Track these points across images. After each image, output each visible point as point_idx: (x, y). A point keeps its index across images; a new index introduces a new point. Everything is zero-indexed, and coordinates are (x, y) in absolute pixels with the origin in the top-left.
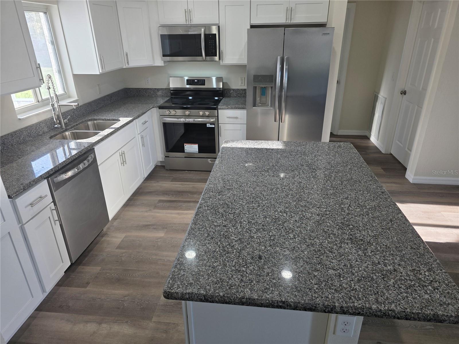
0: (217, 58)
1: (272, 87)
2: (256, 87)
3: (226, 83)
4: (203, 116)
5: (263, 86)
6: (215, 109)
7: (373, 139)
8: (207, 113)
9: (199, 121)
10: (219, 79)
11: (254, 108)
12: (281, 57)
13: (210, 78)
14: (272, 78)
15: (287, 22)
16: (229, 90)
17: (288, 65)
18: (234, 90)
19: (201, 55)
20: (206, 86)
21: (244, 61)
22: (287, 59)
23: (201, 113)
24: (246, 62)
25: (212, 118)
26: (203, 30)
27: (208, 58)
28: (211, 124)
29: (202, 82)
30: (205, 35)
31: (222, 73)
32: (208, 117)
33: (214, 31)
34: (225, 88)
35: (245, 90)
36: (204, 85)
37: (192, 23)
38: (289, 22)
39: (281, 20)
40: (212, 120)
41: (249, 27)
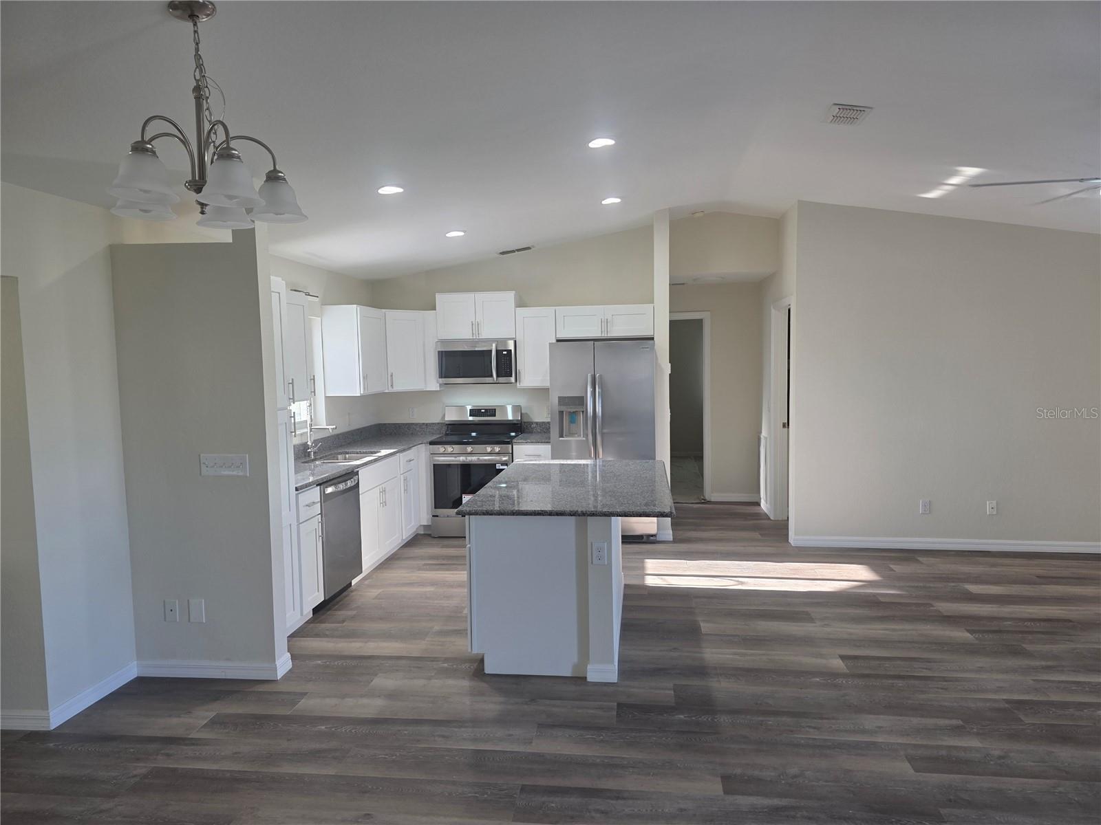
0: (513, 379)
1: (583, 412)
2: (563, 412)
3: (526, 413)
4: (490, 454)
5: (572, 410)
6: (508, 443)
7: (764, 506)
8: (497, 449)
9: (485, 460)
10: (517, 408)
11: (561, 439)
12: (592, 375)
13: (503, 408)
14: (581, 401)
15: (603, 335)
16: (532, 423)
17: (601, 387)
18: (537, 423)
19: (492, 376)
20: (498, 418)
21: (547, 384)
22: (600, 376)
23: (489, 449)
24: (549, 385)
25: (505, 456)
26: (494, 345)
27: (502, 380)
28: (502, 465)
29: (491, 412)
30: (497, 351)
31: (522, 401)
32: (498, 453)
33: (511, 346)
34: (525, 421)
35: (549, 423)
36: (495, 416)
37: (480, 338)
38: (604, 335)
39: (595, 333)
40: (504, 459)
41: (554, 341)
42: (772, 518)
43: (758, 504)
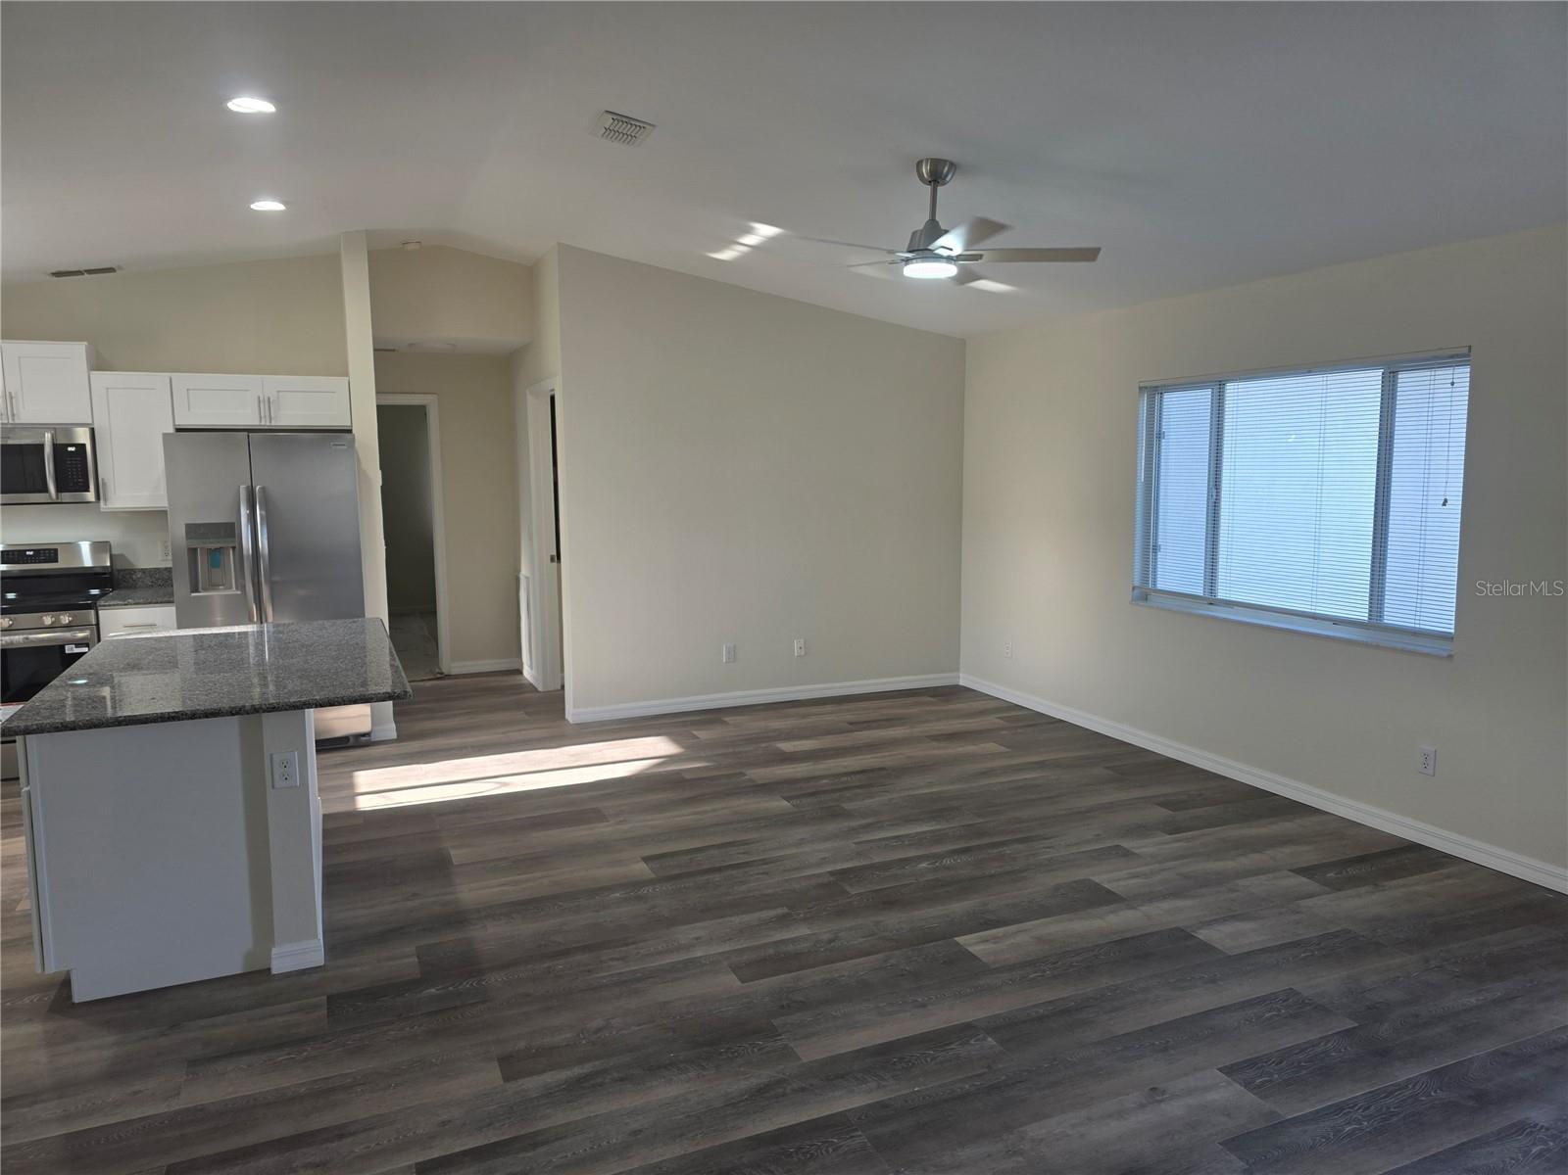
0: (90, 496)
1: (234, 548)
2: (196, 549)
3: (122, 555)
4: (51, 628)
5: (213, 546)
6: (88, 607)
8: (65, 619)
9: (43, 640)
10: (99, 547)
11: (193, 594)
12: (248, 487)
13: (73, 548)
14: (230, 530)
15: (263, 423)
16: (133, 571)
17: (266, 506)
18: (143, 571)
19: (45, 490)
20: (62, 564)
21: (162, 503)
22: (263, 489)
23: (48, 620)
24: (166, 505)
25: (82, 631)
26: (48, 436)
27: (66, 496)
28: (78, 645)
29: (49, 554)
30: (56, 447)
31: (111, 534)
32: (68, 627)
33: (82, 437)
34: (119, 568)
35: (169, 570)
36: (57, 561)
37: (17, 421)
38: (266, 423)
39: (252, 421)
40: (81, 635)
41: (171, 430)
42: (540, 689)
43: (520, 672)
